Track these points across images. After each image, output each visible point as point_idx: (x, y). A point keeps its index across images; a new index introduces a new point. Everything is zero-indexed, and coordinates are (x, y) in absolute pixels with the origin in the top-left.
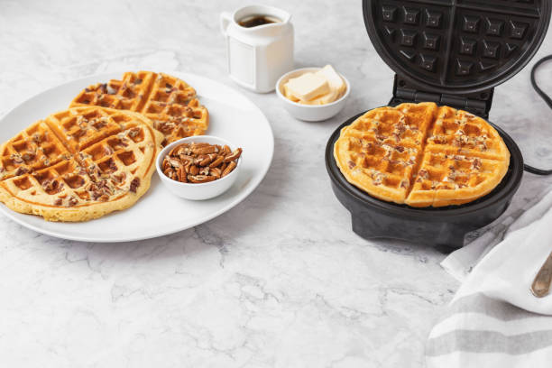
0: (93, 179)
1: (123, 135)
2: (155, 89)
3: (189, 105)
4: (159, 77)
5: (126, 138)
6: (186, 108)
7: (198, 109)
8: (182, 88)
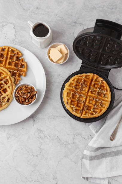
2: (9, 54)
4: (10, 49)
5: (4, 83)
6: (20, 63)
7: (23, 63)
8: (18, 53)
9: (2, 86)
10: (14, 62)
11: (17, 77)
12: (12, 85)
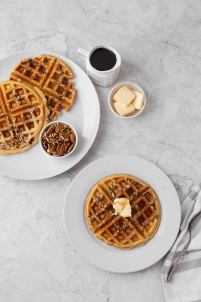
0: (14, 132)
1: (31, 111)
2: (54, 70)
3: (68, 87)
5: (32, 113)
6: (66, 88)
7: (71, 90)
8: (67, 73)
9: (28, 116)
10: (57, 85)
11: (54, 110)
12: (44, 120)
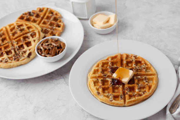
0: (15, 51)
1: (29, 35)
2: (47, 14)
3: (58, 22)
4: (49, 10)
6: (56, 23)
7: (60, 23)
8: (56, 14)
10: (50, 22)
11: (48, 35)
12: (39, 40)
